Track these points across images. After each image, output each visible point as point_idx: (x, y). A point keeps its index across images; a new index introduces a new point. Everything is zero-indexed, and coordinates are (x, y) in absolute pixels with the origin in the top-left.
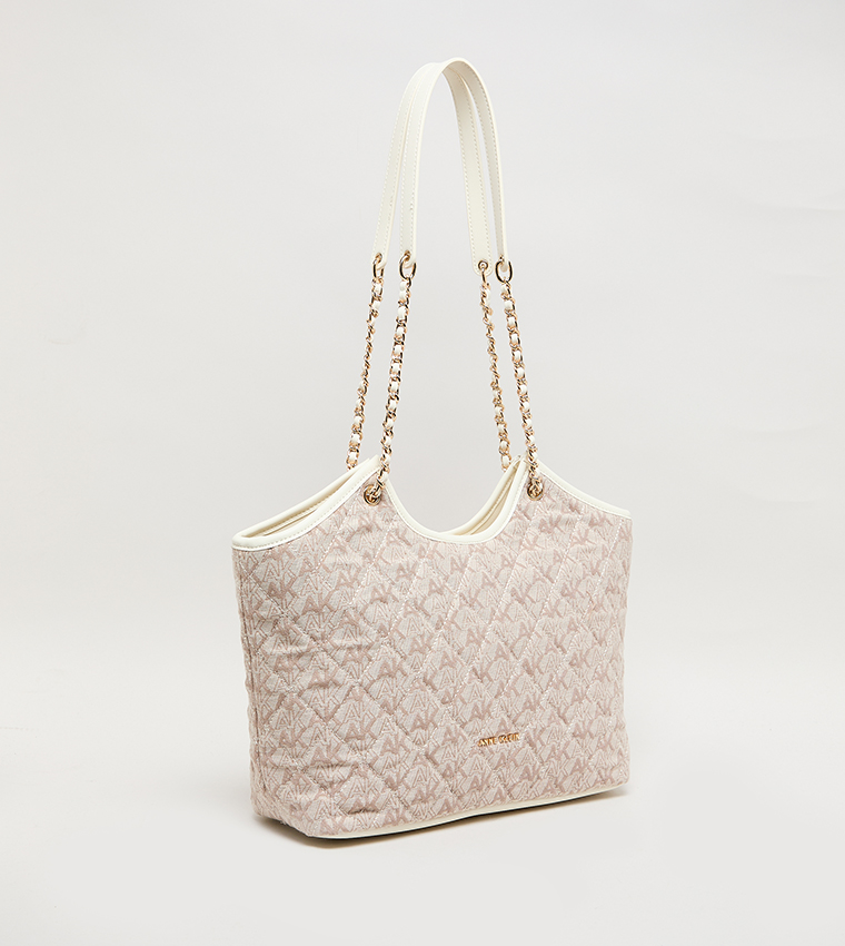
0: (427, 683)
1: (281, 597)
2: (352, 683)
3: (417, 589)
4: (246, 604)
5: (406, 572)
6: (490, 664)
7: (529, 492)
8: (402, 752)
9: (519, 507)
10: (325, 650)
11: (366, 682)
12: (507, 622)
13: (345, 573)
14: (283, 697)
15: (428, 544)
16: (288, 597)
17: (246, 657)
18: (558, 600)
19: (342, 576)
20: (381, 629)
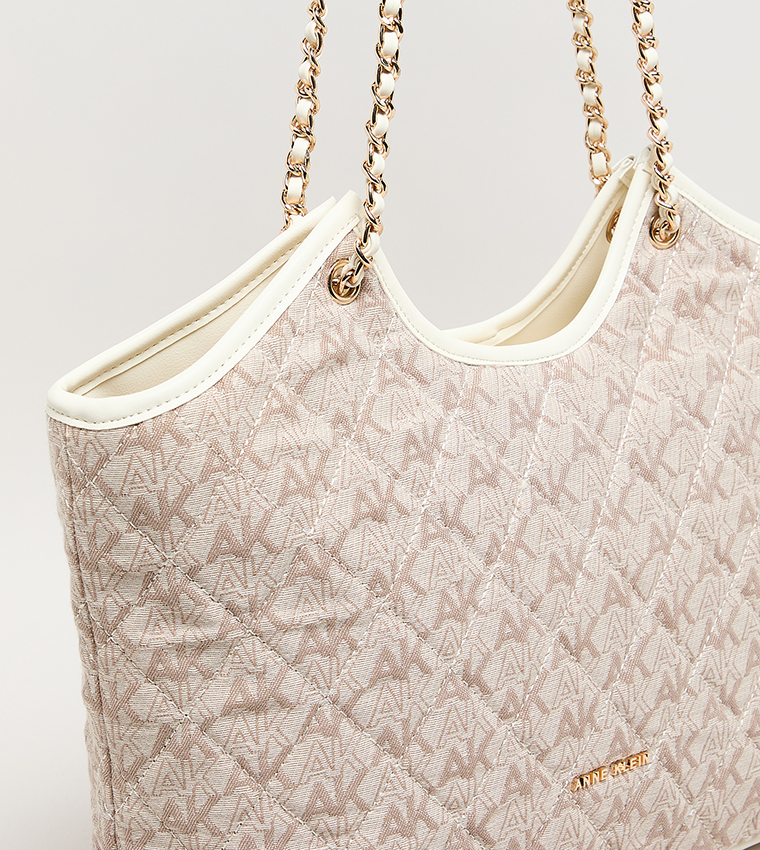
0: (471, 680)
1: (162, 526)
2: (317, 699)
3: (446, 480)
4: (83, 539)
5: (421, 447)
6: (594, 621)
7: (653, 232)
8: (421, 829)
9: (634, 269)
10: (258, 634)
11: (346, 695)
12: (625, 526)
13: (297, 466)
14: (167, 731)
15: (462, 375)
16: (176, 526)
17: (82, 642)
18: (720, 465)
19: (291, 473)
20: (377, 582)
